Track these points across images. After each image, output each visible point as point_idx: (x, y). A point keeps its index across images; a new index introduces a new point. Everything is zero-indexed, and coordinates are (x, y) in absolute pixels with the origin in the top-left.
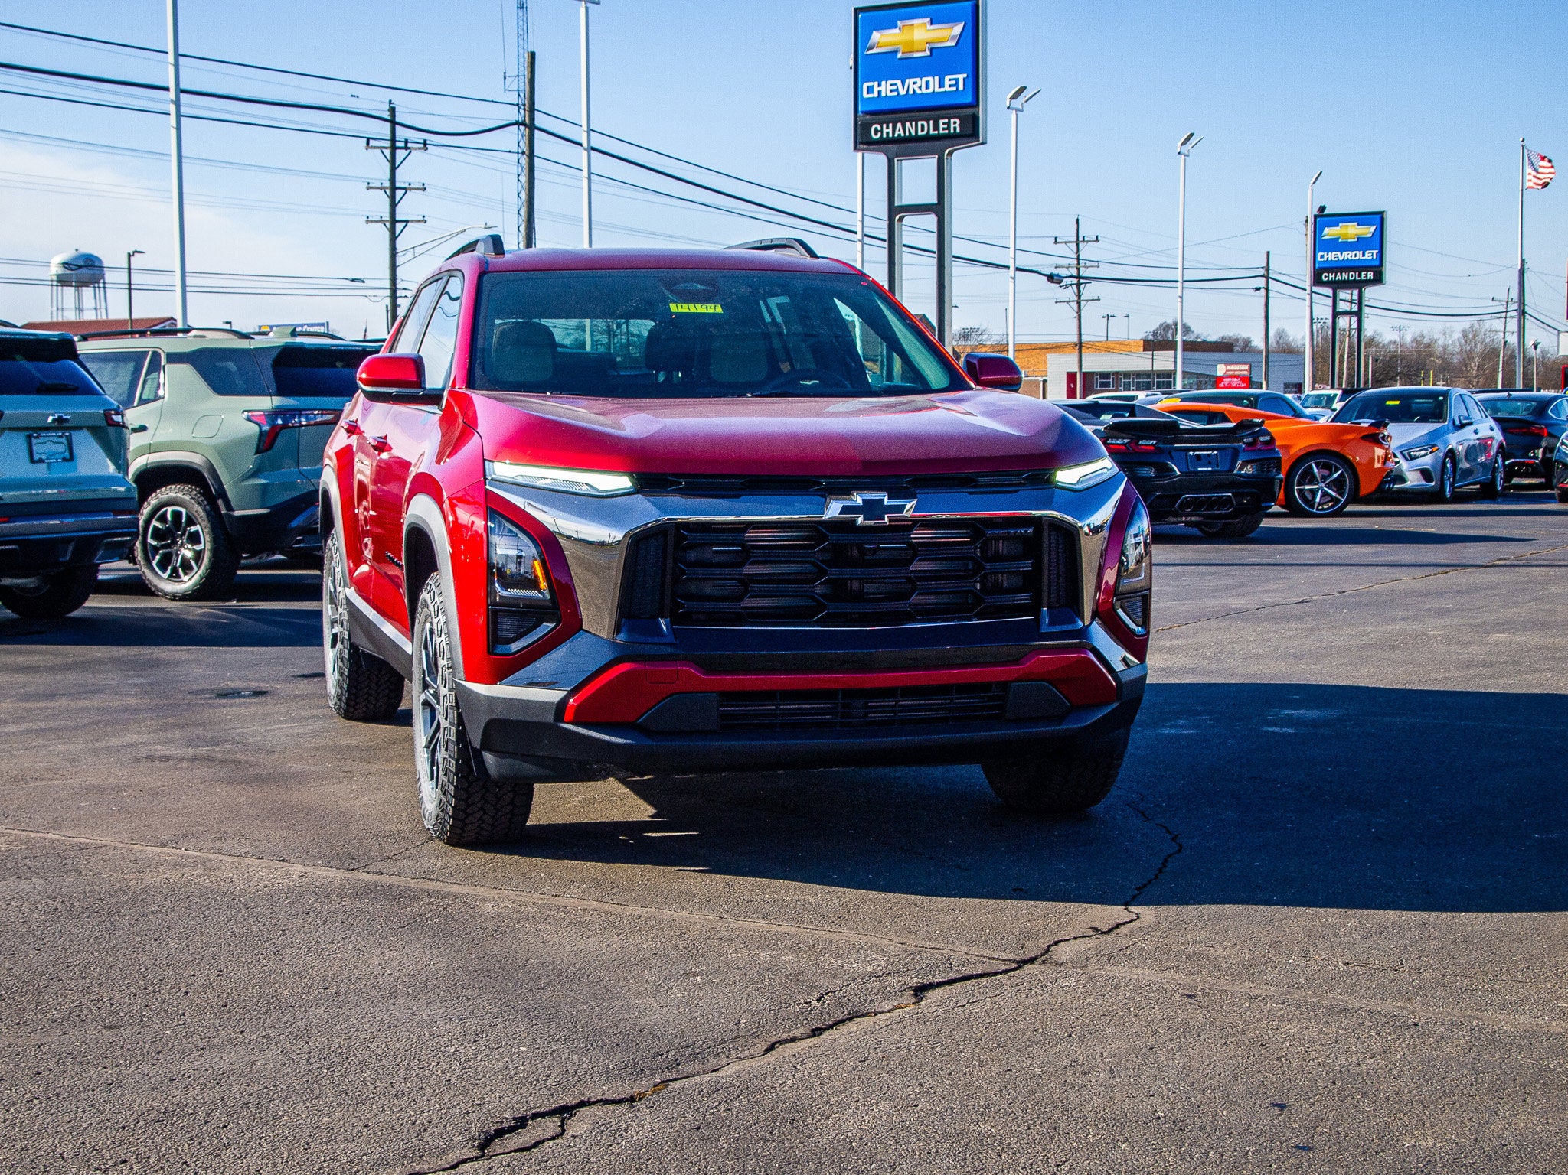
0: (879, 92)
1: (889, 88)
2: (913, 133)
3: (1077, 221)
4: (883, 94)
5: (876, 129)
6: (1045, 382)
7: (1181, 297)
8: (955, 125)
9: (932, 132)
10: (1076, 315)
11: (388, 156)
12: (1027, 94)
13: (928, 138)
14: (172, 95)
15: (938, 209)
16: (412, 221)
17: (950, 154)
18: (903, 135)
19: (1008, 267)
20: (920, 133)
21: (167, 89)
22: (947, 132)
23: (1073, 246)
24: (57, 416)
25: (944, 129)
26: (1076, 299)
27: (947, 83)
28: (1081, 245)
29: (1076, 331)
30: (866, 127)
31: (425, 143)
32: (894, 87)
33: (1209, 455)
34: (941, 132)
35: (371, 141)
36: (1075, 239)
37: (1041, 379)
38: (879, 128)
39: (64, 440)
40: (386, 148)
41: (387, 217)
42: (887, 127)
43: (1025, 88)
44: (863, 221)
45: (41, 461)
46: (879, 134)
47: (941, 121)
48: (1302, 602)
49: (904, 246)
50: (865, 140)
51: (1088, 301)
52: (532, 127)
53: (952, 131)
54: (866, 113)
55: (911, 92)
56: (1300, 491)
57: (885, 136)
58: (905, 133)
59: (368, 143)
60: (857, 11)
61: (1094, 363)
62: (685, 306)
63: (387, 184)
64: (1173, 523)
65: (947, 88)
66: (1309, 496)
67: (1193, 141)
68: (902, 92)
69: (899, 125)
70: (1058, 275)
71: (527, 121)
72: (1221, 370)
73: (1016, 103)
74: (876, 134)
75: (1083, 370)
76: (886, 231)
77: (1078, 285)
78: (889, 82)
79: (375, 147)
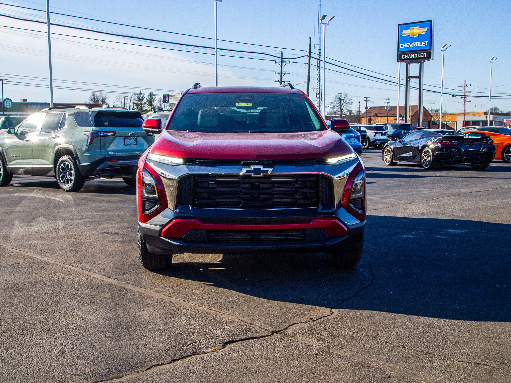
0: (404, 46)
1: (407, 45)
2: (413, 57)
3: (465, 80)
4: (405, 47)
5: (403, 56)
6: (457, 123)
7: (490, 101)
8: (425, 55)
9: (418, 57)
10: (464, 105)
11: (281, 65)
12: (447, 46)
13: (417, 58)
14: (215, 50)
15: (420, 77)
16: (286, 81)
17: (423, 62)
18: (410, 58)
19: (440, 93)
20: (415, 57)
21: (214, 48)
22: (422, 57)
23: (464, 87)
24: (132, 133)
25: (422, 56)
26: (464, 101)
27: (423, 44)
28: (466, 87)
29: (464, 110)
30: (401, 55)
31: (290, 62)
32: (409, 45)
33: (473, 146)
34: (421, 57)
35: (276, 61)
36: (464, 85)
37: (456, 122)
38: (404, 56)
39: (135, 139)
40: (280, 63)
41: (280, 80)
42: (406, 56)
43: (446, 45)
44: (399, 81)
45: (128, 145)
46: (404, 57)
47: (421, 54)
48: (485, 191)
49: (410, 87)
50: (400, 59)
51: (467, 102)
52: (310, 57)
53: (424, 56)
54: (401, 52)
55: (413, 46)
56: (506, 156)
57: (406, 58)
58: (411, 57)
59: (276, 62)
60: (399, 25)
61: (468, 118)
62: (241, 104)
63: (280, 72)
64: (462, 165)
65: (423, 45)
66: (509, 157)
67: (494, 59)
68: (411, 46)
69: (410, 55)
70: (455, 95)
71: (309, 55)
72: (505, 120)
73: (443, 49)
74: (403, 57)
75: (466, 120)
76: (405, 83)
77: (465, 98)
78: (407, 44)
79: (277, 63)
